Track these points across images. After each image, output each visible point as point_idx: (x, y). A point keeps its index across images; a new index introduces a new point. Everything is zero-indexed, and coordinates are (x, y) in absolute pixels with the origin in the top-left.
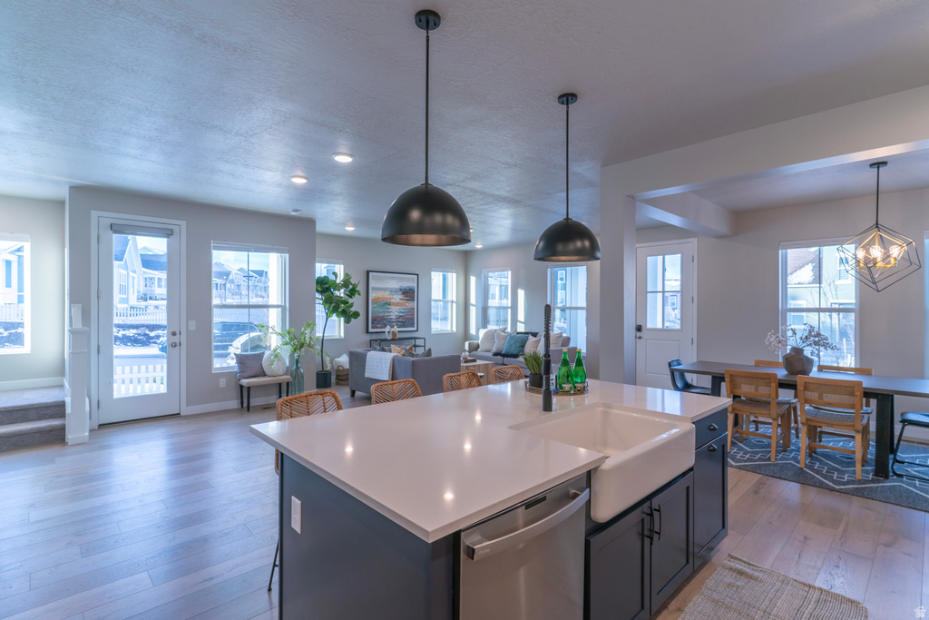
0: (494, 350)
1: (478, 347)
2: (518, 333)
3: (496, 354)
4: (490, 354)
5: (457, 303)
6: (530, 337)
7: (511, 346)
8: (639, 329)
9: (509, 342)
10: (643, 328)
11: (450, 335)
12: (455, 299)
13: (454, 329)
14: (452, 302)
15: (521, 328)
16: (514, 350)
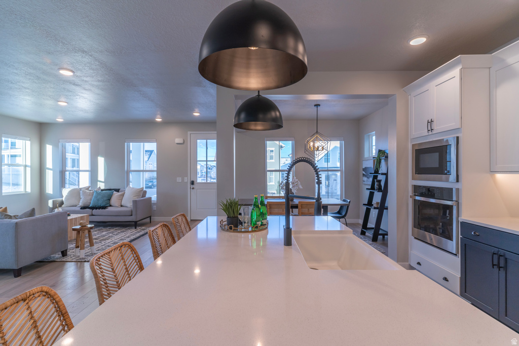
0: (81, 204)
1: (62, 203)
2: (102, 190)
3: (83, 208)
4: (78, 209)
5: (31, 167)
6: (115, 192)
7: (98, 200)
8: (192, 183)
9: (96, 197)
10: (195, 183)
11: (25, 195)
12: (28, 163)
13: (29, 190)
14: (26, 166)
15: (102, 186)
16: (101, 203)
